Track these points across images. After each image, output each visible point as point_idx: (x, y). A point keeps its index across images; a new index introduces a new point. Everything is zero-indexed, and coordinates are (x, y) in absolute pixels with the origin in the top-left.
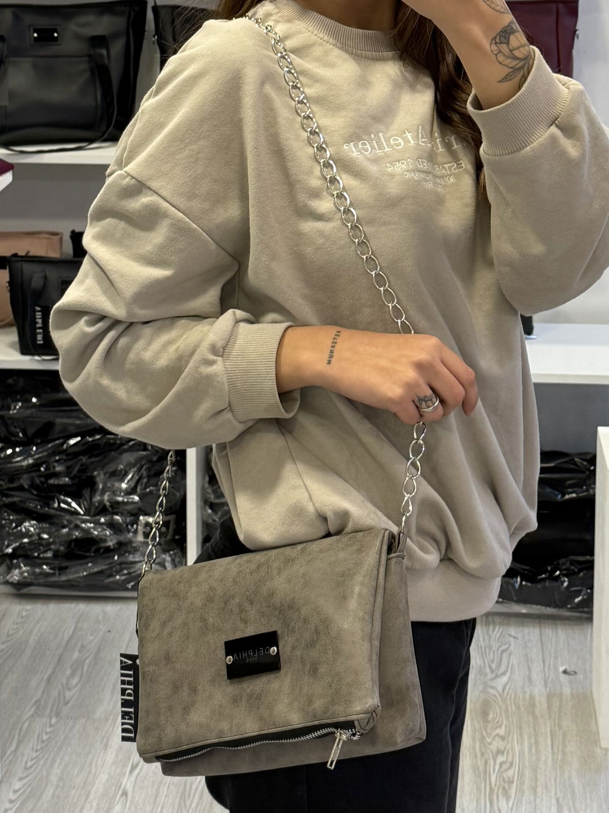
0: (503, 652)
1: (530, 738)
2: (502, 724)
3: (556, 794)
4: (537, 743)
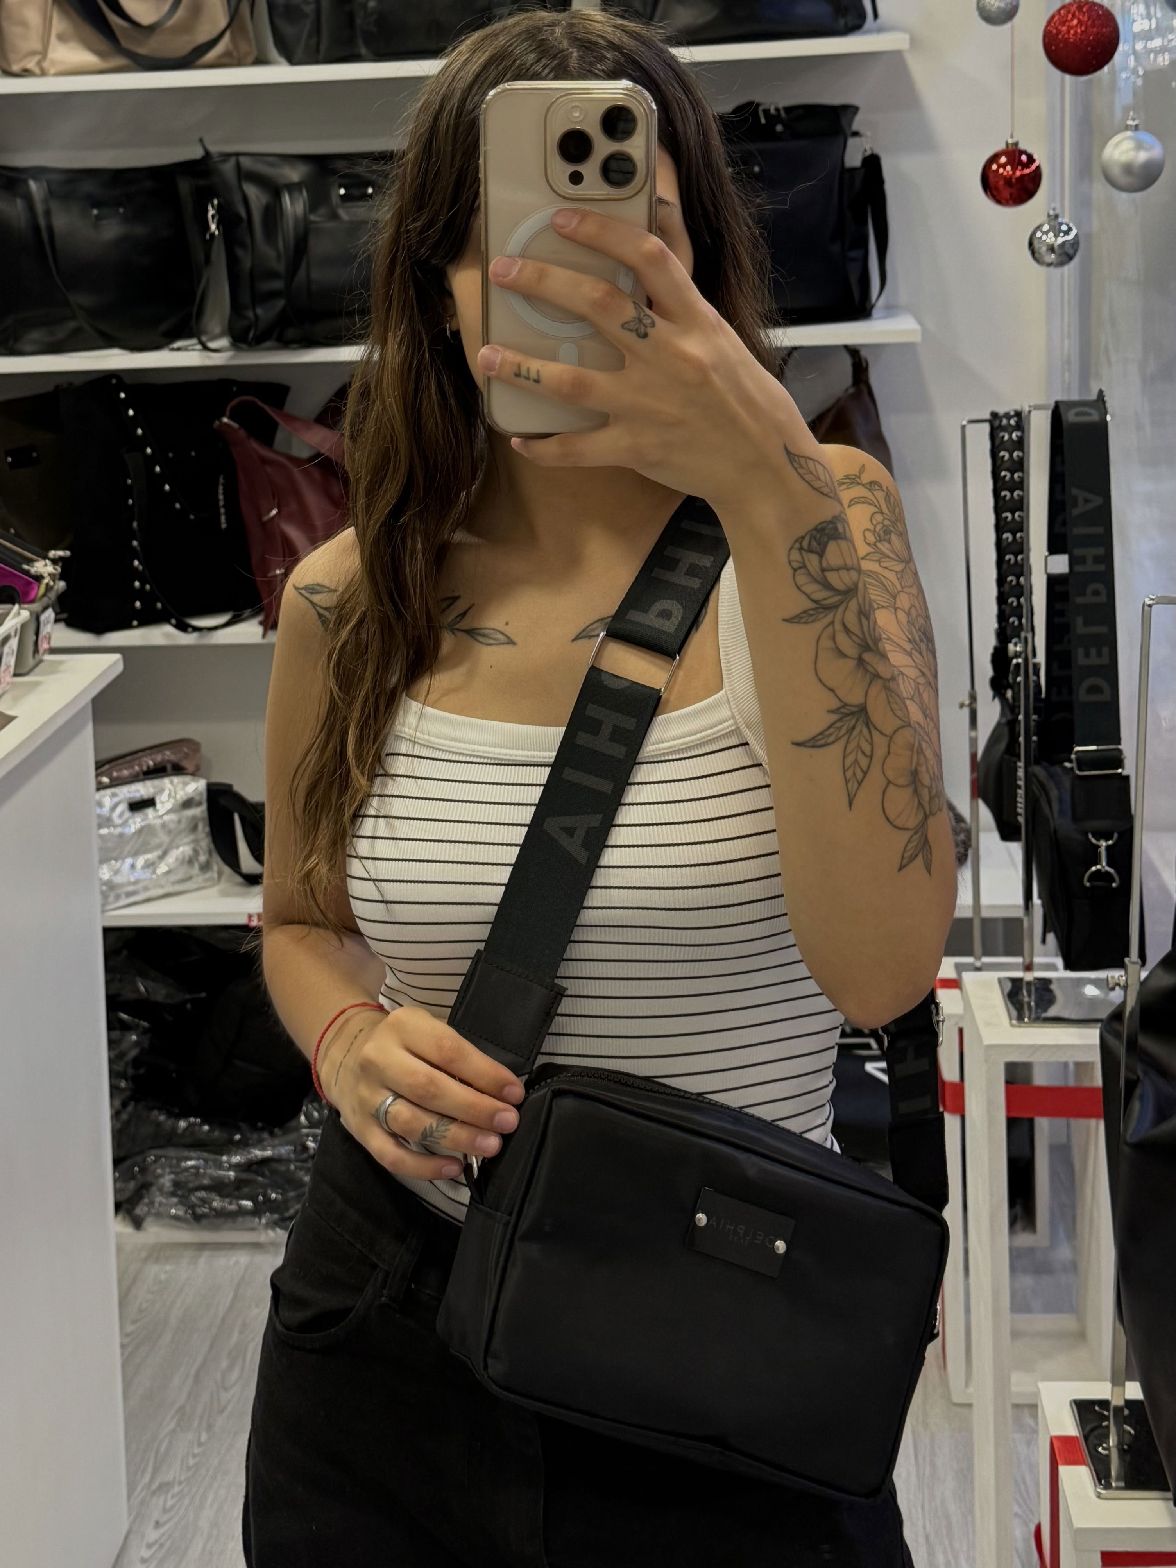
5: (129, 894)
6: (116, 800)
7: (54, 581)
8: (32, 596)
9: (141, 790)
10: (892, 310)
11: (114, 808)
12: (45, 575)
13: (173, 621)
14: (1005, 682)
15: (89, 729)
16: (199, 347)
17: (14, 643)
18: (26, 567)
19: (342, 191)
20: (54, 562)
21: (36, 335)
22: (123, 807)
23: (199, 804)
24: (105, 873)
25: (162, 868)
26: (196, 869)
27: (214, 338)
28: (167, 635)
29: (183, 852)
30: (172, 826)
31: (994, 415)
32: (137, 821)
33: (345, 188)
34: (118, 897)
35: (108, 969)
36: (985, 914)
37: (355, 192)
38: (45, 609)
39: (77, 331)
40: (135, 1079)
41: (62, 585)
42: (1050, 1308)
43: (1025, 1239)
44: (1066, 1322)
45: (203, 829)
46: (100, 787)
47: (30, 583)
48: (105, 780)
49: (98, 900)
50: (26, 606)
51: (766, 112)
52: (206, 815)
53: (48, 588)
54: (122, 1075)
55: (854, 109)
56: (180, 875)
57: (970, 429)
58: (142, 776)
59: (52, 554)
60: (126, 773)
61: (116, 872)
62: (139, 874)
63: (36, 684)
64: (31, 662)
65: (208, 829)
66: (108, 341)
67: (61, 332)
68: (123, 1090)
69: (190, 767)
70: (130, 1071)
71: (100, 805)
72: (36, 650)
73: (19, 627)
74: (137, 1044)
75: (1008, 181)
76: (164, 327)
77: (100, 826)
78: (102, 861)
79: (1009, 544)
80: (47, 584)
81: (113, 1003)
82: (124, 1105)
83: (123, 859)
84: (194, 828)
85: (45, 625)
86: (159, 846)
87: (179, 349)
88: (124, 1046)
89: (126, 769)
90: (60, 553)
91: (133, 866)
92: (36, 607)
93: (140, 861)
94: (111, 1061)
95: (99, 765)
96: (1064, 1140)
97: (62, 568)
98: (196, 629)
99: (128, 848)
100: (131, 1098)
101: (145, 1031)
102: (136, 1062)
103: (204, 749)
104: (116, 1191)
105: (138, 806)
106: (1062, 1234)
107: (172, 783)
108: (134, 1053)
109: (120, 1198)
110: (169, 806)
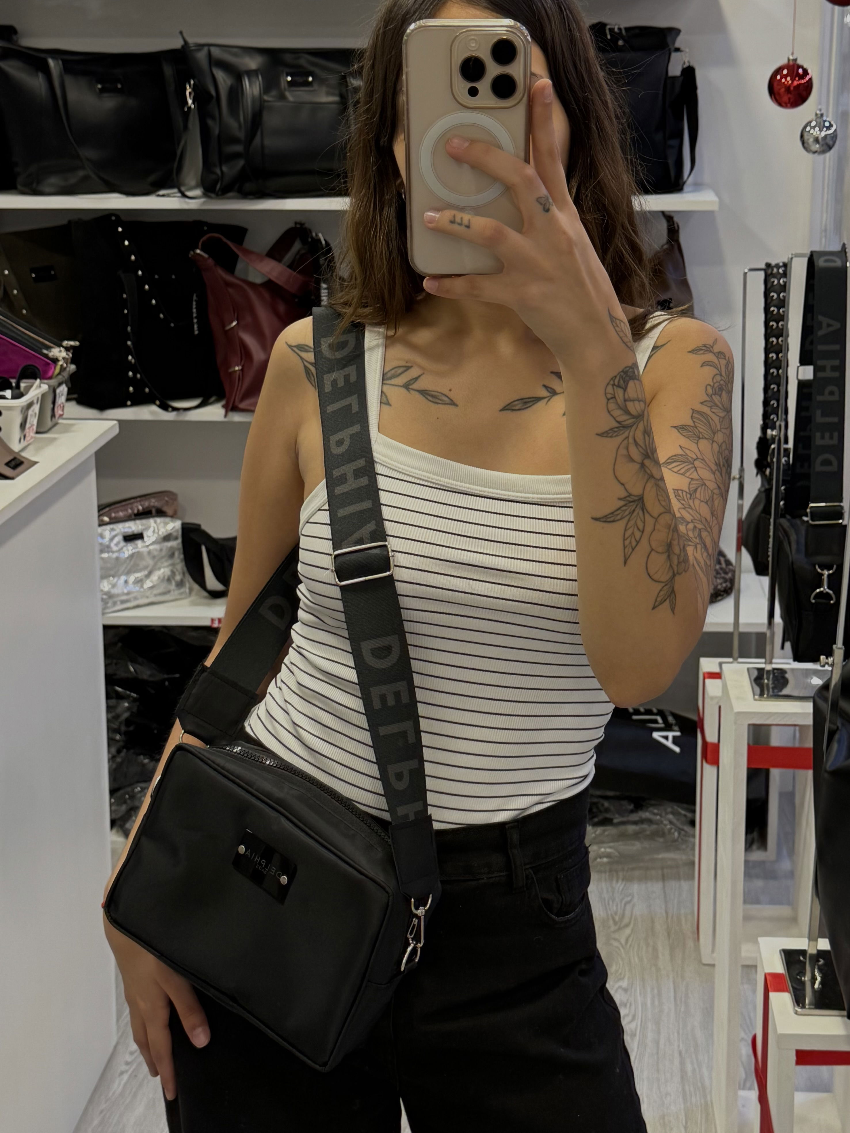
0: (625, 904)
1: (652, 989)
2: (624, 976)
3: (679, 1046)
4: (659, 994)
5: (123, 602)
6: (114, 533)
7: (67, 364)
8: (50, 374)
9: (133, 527)
10: (698, 186)
11: (112, 539)
12: (61, 358)
13: (158, 402)
14: (765, 463)
15: (93, 474)
16: (179, 195)
17: (36, 408)
18: (45, 351)
19: (289, 79)
20: (67, 349)
21: (54, 180)
22: (120, 538)
23: (176, 538)
24: (105, 586)
25: (148, 584)
26: (173, 586)
27: (191, 189)
28: (152, 413)
29: (164, 572)
30: (155, 553)
31: (768, 265)
32: (129, 549)
33: (291, 76)
34: (115, 604)
35: (107, 656)
36: (742, 629)
37: (299, 79)
38: (60, 384)
39: (86, 178)
40: (126, 733)
41: (73, 367)
42: (774, 901)
43: (757, 855)
44: (784, 911)
45: (179, 557)
46: (102, 524)
47: (48, 364)
48: (106, 519)
49: (100, 604)
50: (46, 381)
51: (611, 30)
52: (181, 546)
53: (62, 369)
54: (117, 731)
55: (677, 32)
56: (161, 590)
57: (750, 274)
58: (133, 517)
59: (65, 343)
60: (121, 514)
61: (114, 586)
62: (131, 587)
63: (54, 439)
64: (49, 423)
65: (182, 556)
66: (111, 188)
67: (73, 180)
68: (118, 741)
69: (169, 511)
70: (123, 728)
71: (102, 536)
72: (53, 415)
73: (40, 396)
74: (128, 709)
75: (788, 89)
76: (152, 178)
77: (102, 551)
78: (103, 577)
79: (773, 361)
80: (62, 366)
81: (110, 680)
82: (119, 751)
83: (119, 576)
84: (172, 556)
85: (59, 397)
86: (146, 568)
87: (163, 196)
88: (119, 710)
89: (122, 511)
90: (72, 343)
91: (126, 582)
92: (53, 382)
93: (132, 578)
94: (109, 721)
95: (101, 508)
96: (790, 788)
97: (73, 354)
98: (175, 409)
99: (122, 568)
100: (124, 747)
101: (135, 700)
102: (128, 722)
103: (180, 499)
104: (111, 811)
105: (130, 538)
106: (785, 852)
107: (155, 522)
108: (126, 715)
109: (114, 816)
110: (153, 539)
